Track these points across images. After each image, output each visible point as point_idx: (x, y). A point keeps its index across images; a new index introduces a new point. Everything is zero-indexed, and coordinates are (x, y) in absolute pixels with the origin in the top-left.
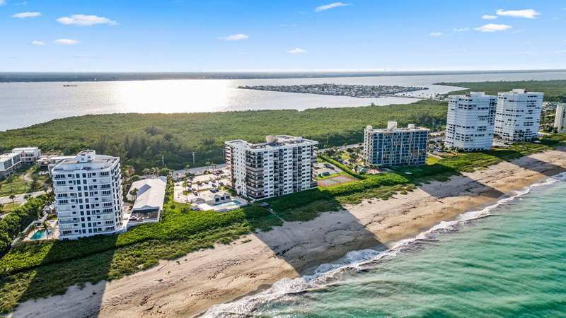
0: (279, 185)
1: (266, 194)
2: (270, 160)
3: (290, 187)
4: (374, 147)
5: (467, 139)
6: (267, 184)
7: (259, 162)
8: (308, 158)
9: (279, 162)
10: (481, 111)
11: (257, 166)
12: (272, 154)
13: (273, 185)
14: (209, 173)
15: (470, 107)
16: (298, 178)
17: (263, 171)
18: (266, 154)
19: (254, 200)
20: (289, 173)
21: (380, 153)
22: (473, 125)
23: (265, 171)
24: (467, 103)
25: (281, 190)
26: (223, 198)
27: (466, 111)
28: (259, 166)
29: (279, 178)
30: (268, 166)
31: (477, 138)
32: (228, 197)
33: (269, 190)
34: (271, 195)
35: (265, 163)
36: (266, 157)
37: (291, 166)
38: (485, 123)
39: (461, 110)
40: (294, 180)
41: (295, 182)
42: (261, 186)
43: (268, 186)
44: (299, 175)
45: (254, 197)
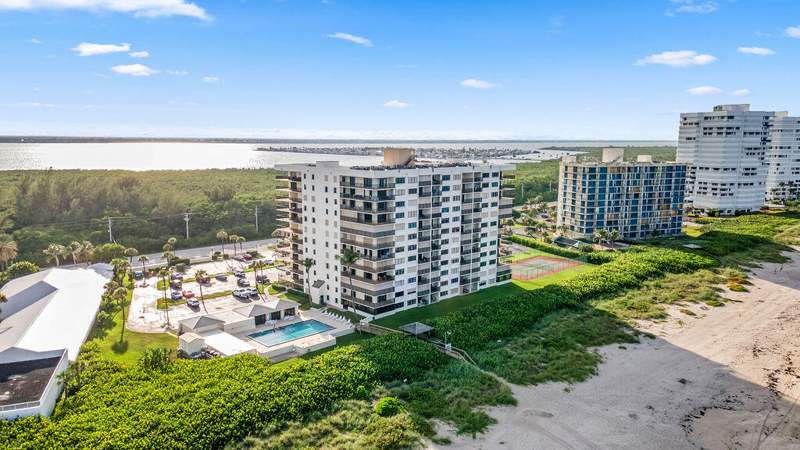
0: (430, 275)
1: (398, 300)
2: (412, 202)
3: (454, 281)
4: (590, 197)
5: (723, 190)
6: (401, 272)
7: (381, 207)
8: (494, 204)
9: (431, 211)
10: (749, 138)
11: (375, 218)
12: (416, 186)
13: (415, 275)
14: (226, 257)
15: (730, 131)
16: (472, 256)
17: (392, 233)
18: (399, 187)
19: (369, 317)
20: (453, 242)
21: (602, 210)
22: (734, 166)
23: (398, 233)
24: (724, 123)
25: (434, 289)
26: (276, 316)
27: (723, 138)
28: (383, 219)
29: (431, 255)
30: (407, 220)
31: (743, 189)
32: (290, 312)
33: (406, 287)
34: (410, 303)
35: (399, 210)
36: (401, 192)
37: (458, 224)
38: (752, 162)
39: (708, 138)
40: (463, 262)
41: (466, 267)
42: (384, 277)
43: (404, 277)
44: (476, 250)
45: (366, 310)
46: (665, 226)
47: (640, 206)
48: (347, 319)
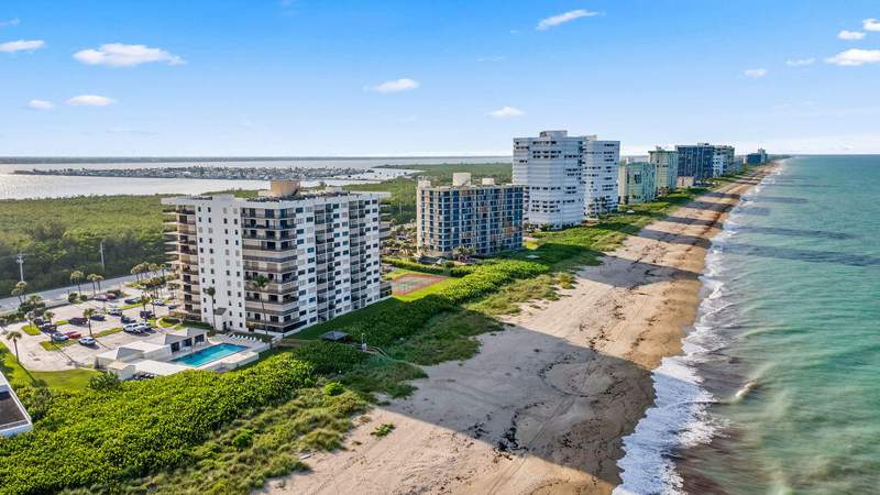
0: (327, 295)
1: (302, 319)
2: (309, 229)
3: (346, 298)
4: (447, 219)
5: (552, 207)
6: (303, 293)
7: (284, 235)
8: (375, 228)
9: (326, 236)
10: (568, 161)
11: (278, 246)
12: (312, 215)
13: (314, 295)
15: (554, 155)
16: (360, 275)
17: (295, 258)
18: (299, 216)
19: (279, 336)
20: (344, 264)
21: (457, 230)
22: (558, 185)
23: (300, 258)
24: (549, 148)
25: (331, 307)
26: (188, 343)
27: (548, 161)
28: (285, 246)
29: (325, 278)
30: (306, 246)
31: (567, 206)
32: (200, 339)
33: (308, 307)
34: (313, 320)
35: (300, 237)
36: (301, 221)
37: (347, 247)
38: (572, 182)
39: (537, 161)
40: (353, 281)
41: (355, 286)
42: (289, 299)
43: (306, 297)
44: (363, 270)
45: (274, 329)
46: (509, 241)
47: (488, 225)
48: (258, 339)
